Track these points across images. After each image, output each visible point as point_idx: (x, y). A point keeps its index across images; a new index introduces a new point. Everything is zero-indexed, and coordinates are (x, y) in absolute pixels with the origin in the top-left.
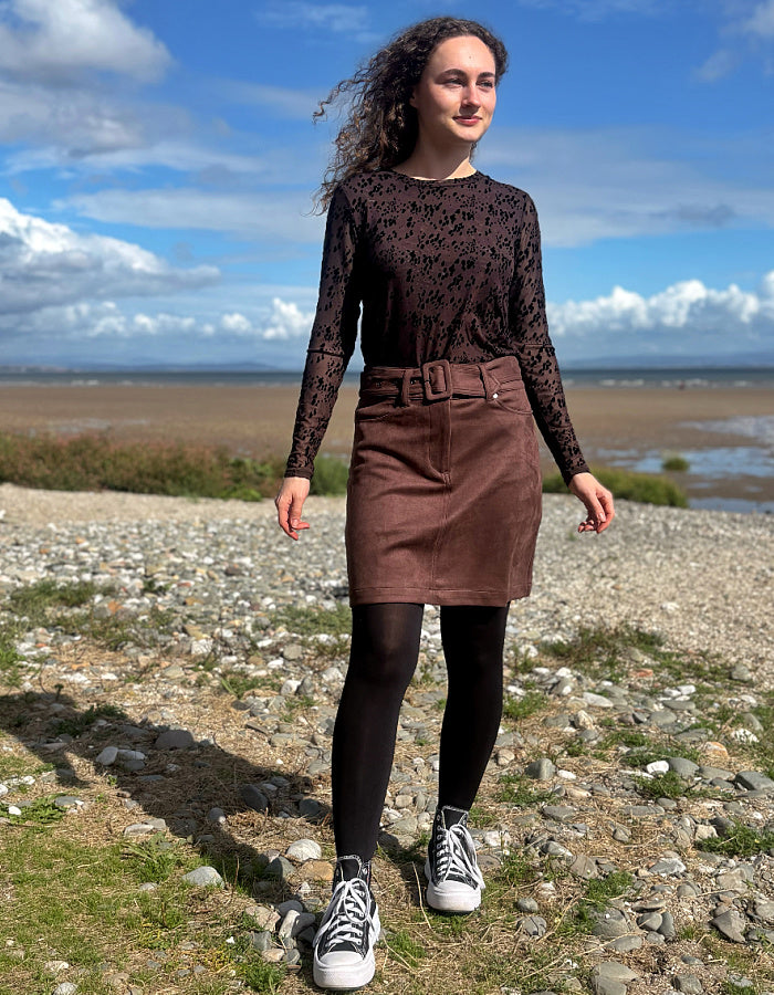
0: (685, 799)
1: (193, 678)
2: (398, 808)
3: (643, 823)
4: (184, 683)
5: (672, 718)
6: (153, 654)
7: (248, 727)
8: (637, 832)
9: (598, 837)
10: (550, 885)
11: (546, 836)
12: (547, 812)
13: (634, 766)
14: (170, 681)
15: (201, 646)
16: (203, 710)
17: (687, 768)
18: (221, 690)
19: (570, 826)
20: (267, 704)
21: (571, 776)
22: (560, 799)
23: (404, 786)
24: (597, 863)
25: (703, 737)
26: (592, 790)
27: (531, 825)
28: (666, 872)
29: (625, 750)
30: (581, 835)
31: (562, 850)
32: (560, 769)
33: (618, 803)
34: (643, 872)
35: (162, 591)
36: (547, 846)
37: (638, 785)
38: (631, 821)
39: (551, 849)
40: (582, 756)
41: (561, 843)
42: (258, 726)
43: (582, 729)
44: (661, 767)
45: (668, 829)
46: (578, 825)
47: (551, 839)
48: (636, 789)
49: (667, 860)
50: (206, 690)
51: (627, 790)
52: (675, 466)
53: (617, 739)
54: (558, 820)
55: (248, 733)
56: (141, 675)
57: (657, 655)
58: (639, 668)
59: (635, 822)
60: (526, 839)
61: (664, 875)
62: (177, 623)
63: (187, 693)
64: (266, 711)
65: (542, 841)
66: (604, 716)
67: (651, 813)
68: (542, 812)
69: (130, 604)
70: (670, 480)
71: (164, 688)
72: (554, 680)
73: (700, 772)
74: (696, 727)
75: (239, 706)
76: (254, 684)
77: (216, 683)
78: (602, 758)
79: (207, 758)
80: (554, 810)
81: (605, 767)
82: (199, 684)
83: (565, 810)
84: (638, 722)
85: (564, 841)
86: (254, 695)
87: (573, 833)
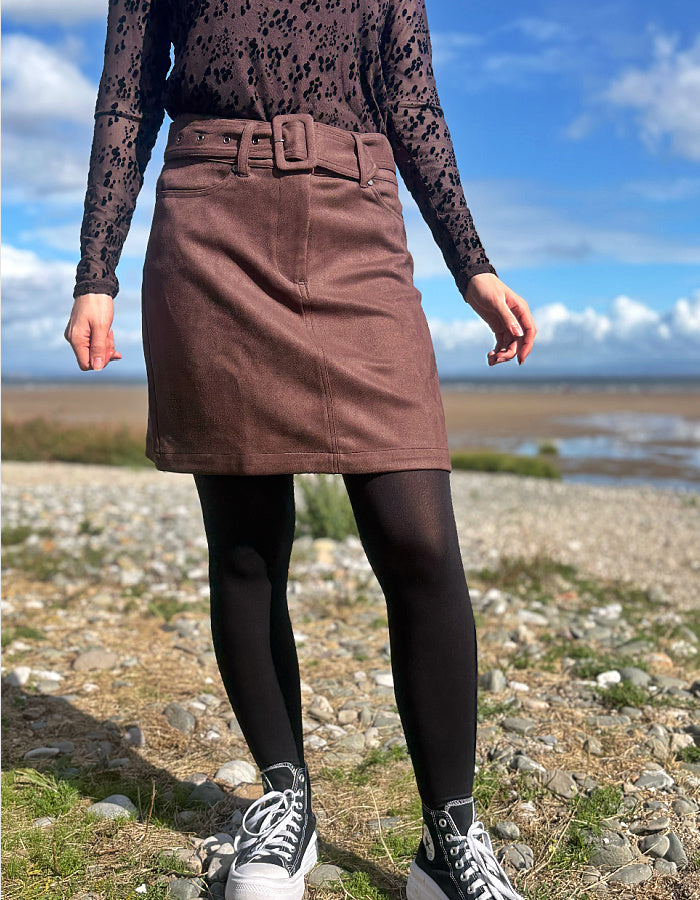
0: (650, 708)
1: (121, 604)
2: (341, 725)
3: (614, 733)
4: (111, 609)
5: (607, 633)
6: (81, 584)
7: (176, 647)
8: (609, 744)
9: (568, 749)
10: (529, 805)
11: (512, 750)
12: (508, 724)
13: (584, 677)
14: (97, 607)
15: (131, 576)
16: (128, 633)
17: (640, 678)
18: (149, 615)
19: (536, 739)
20: (197, 627)
21: (524, 687)
22: (519, 710)
23: (347, 701)
24: (575, 778)
25: (645, 649)
26: (549, 701)
27: (492, 739)
28: (654, 786)
29: (571, 662)
30: (550, 748)
31: (534, 765)
32: (510, 681)
33: (579, 713)
34: (629, 787)
35: (97, 533)
36: (516, 761)
37: (597, 695)
38: (599, 732)
39: (521, 764)
40: (530, 669)
41: (532, 757)
42: (187, 647)
43: (523, 643)
44: (614, 677)
45: (641, 739)
46: (543, 736)
47: (519, 753)
48: (594, 698)
49: (651, 773)
50: (134, 615)
51: (586, 700)
52: (549, 451)
53: (560, 653)
54: (521, 732)
55: (176, 654)
56: (67, 603)
57: (576, 582)
58: (562, 592)
59: (603, 733)
60: (489, 754)
61: (653, 789)
62: (109, 557)
63: (113, 618)
64: (196, 633)
65: (508, 756)
66: (542, 632)
67: (618, 724)
68: (502, 725)
69: (66, 544)
70: (547, 460)
71: (90, 614)
72: (485, 601)
73: (654, 681)
74: (633, 641)
75: (166, 628)
76: (185, 608)
77: (144, 608)
78: (550, 669)
79: (129, 678)
80: (515, 721)
81: (556, 679)
82: (127, 610)
83: (526, 722)
84: (575, 637)
85: (534, 755)
86: (184, 618)
87: (539, 746)
